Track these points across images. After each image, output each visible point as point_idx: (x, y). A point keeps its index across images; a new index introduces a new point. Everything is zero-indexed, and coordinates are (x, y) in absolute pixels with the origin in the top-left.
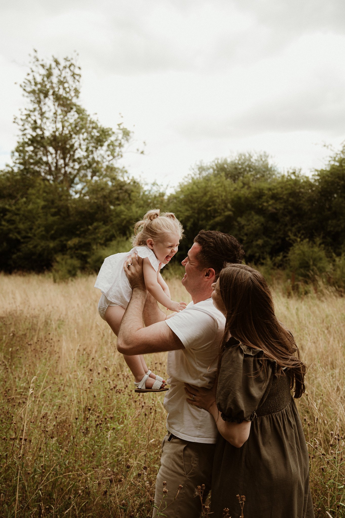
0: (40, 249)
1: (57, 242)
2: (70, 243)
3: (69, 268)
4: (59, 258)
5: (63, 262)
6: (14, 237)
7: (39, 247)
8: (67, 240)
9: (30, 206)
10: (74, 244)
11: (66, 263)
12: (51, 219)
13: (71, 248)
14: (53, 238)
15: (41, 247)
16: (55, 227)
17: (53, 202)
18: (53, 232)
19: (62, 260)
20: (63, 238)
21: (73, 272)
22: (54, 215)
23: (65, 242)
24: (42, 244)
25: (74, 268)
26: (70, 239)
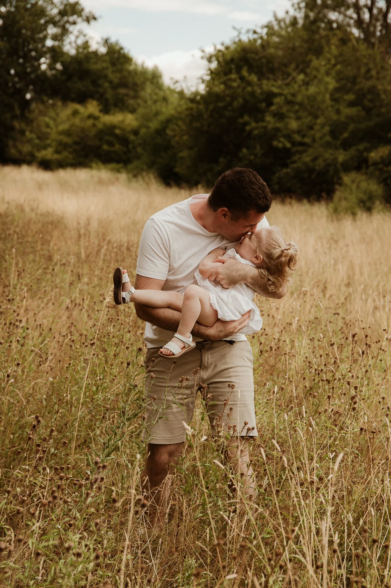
0: (323, 164)
1: (352, 152)
2: (374, 155)
3: (361, 195)
4: (346, 179)
5: (354, 186)
6: (280, 145)
7: (320, 161)
8: (368, 150)
9: (312, 90)
10: (382, 158)
11: (358, 187)
12: (347, 111)
13: (375, 164)
14: (346, 145)
15: (324, 161)
16: (351, 127)
17: (354, 80)
18: (346, 135)
19: (353, 182)
20: (361, 147)
21: (368, 204)
22: (351, 104)
23: (365, 154)
24: (327, 155)
25: (371, 198)
26: (375, 147)
